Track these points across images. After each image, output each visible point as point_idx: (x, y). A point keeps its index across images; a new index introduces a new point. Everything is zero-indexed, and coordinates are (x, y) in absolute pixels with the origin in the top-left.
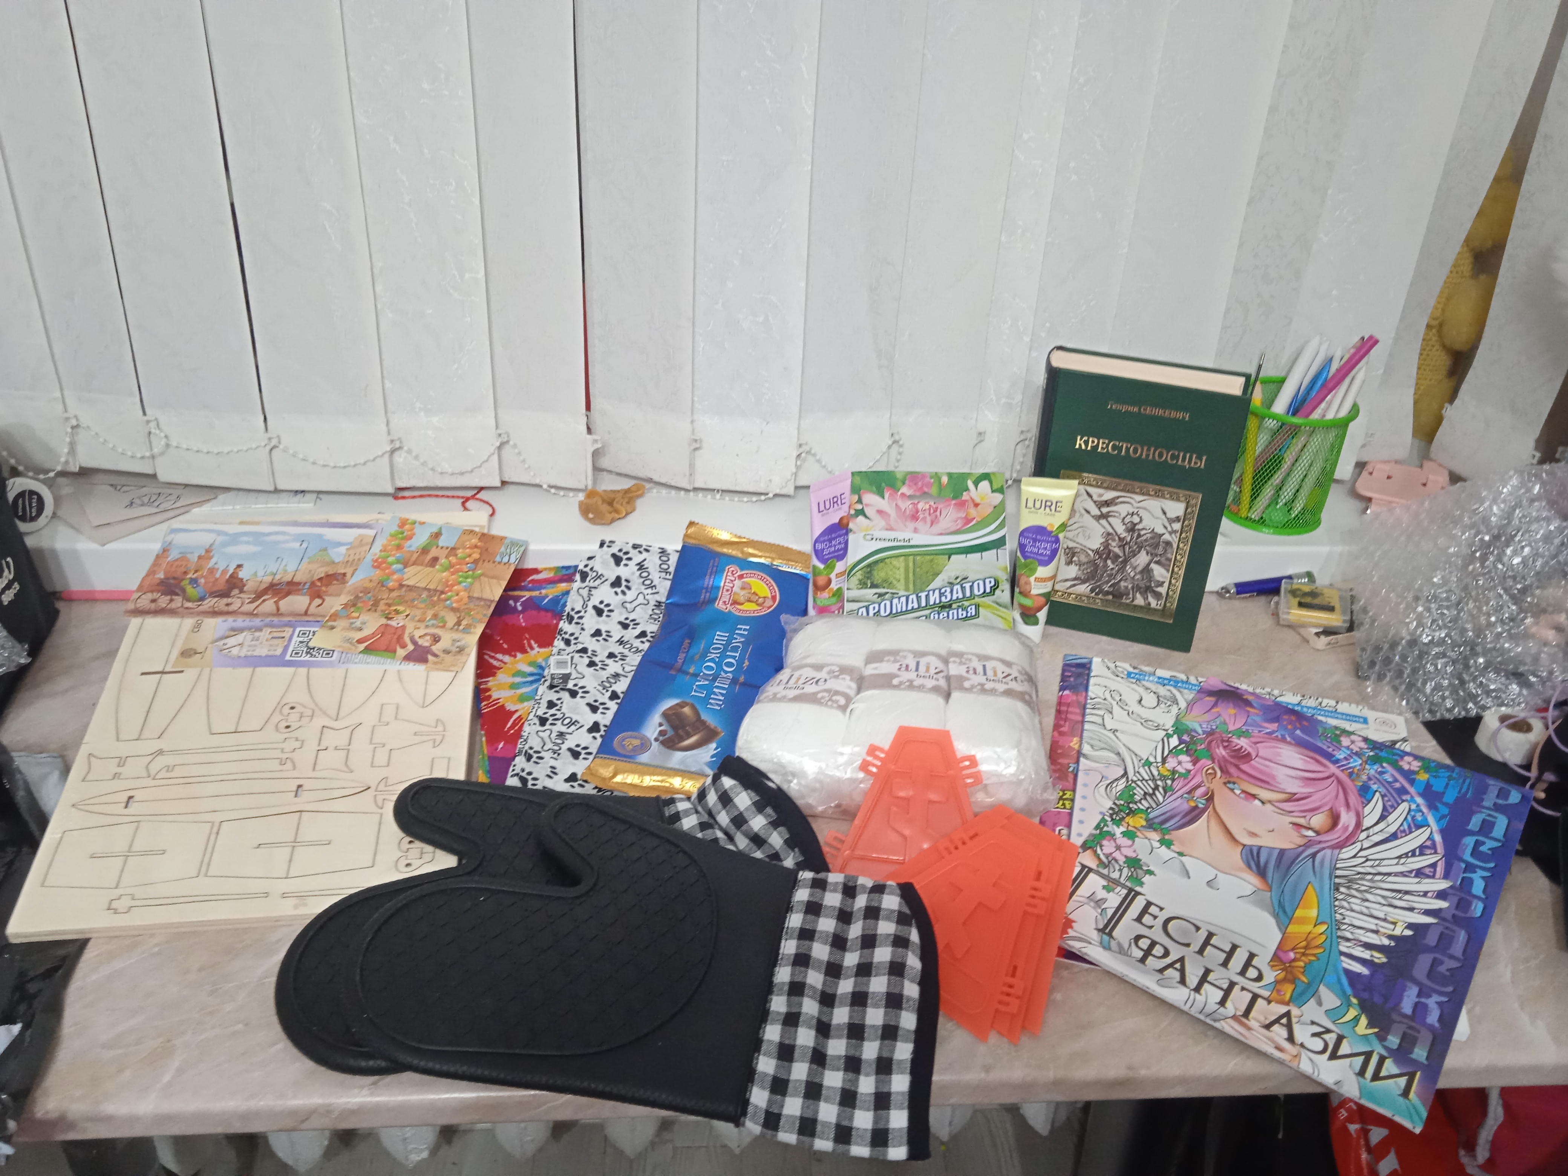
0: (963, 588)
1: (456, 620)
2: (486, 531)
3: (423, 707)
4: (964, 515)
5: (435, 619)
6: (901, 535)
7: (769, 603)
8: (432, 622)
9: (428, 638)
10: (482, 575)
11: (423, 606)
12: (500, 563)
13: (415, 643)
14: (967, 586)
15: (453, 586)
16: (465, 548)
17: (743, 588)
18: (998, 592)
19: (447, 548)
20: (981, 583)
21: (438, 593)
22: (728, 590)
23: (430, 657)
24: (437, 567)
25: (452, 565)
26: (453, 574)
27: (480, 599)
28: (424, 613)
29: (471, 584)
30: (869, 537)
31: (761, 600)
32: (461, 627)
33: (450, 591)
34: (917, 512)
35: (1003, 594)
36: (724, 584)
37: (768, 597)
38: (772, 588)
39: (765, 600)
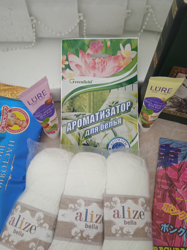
0: (116, 108)
4: (117, 65)
6: (87, 79)
7: (25, 124)
14: (118, 107)
18: (132, 109)
20: (124, 104)
22: (5, 119)
30: (72, 81)
31: (21, 123)
34: (95, 64)
35: (135, 111)
36: (3, 116)
37: (25, 121)
38: (26, 115)
39: (23, 123)
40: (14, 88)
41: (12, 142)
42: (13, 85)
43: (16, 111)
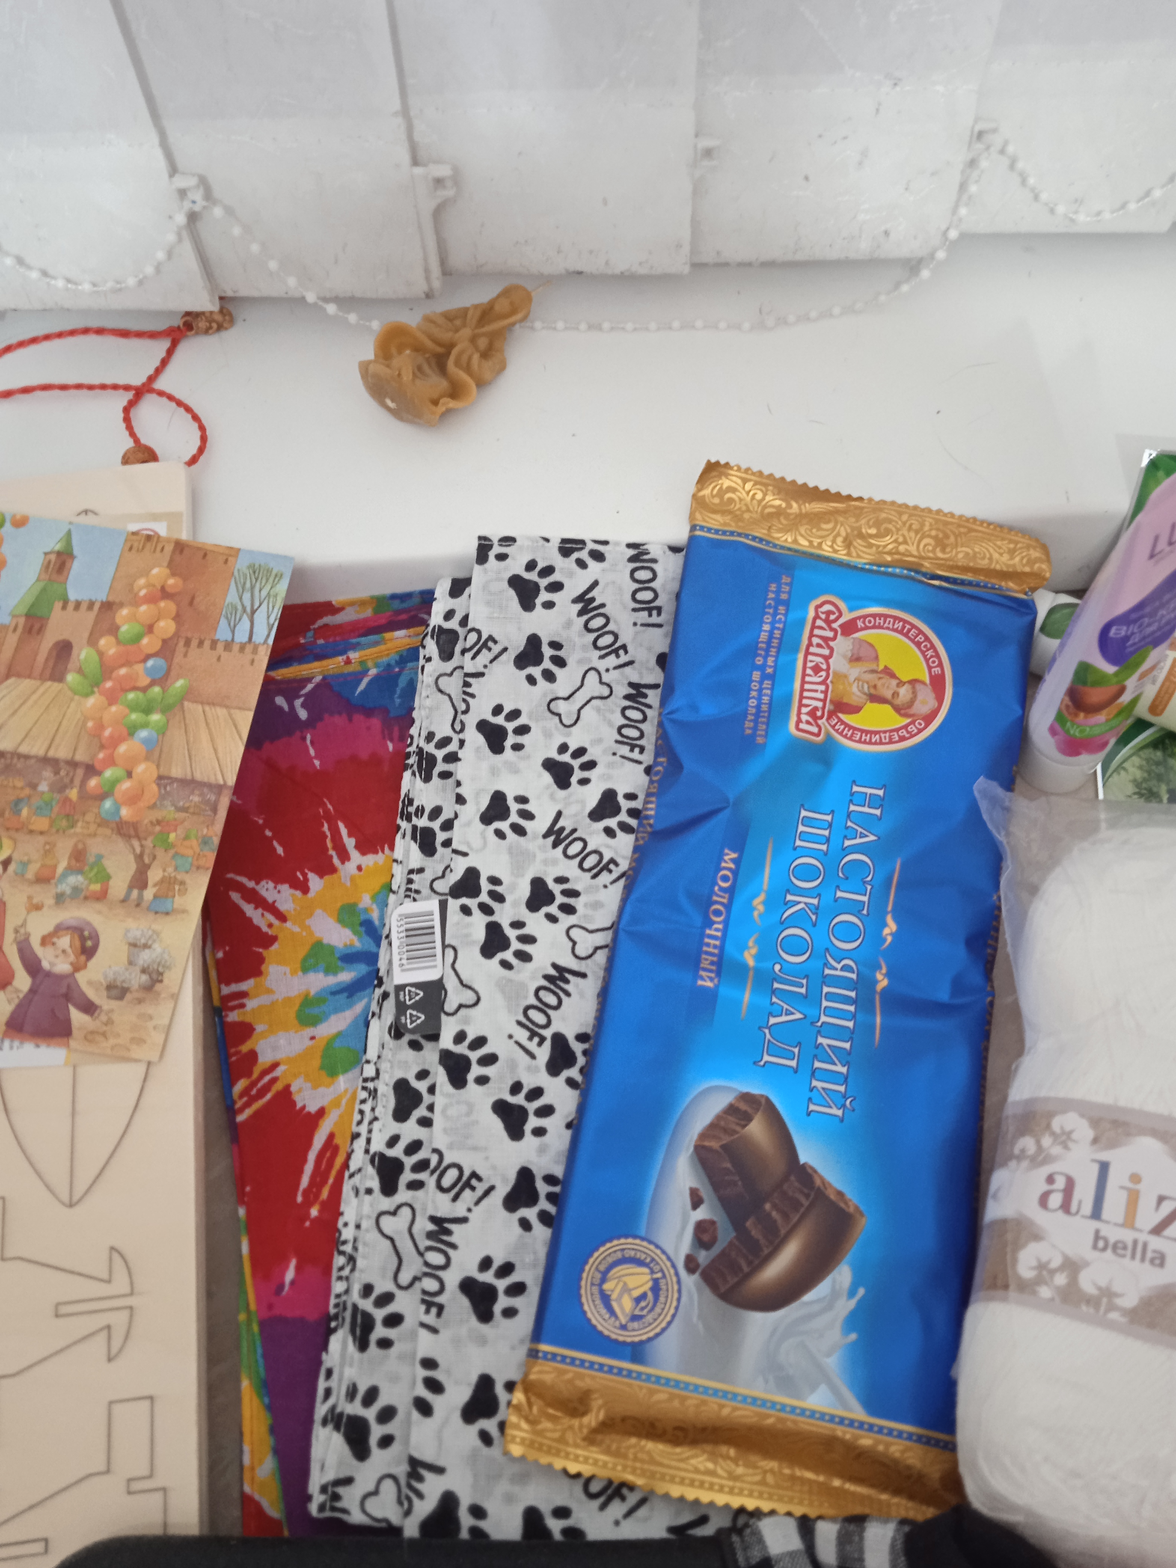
1: (133, 867)
2: (184, 536)
3: (71, 1205)
5: (80, 871)
7: (925, 701)
8: (74, 880)
9: (64, 942)
10: (189, 694)
11: (41, 823)
12: (228, 646)
13: (33, 966)
15: (115, 741)
16: (136, 602)
17: (855, 659)
19: (91, 605)
21: (80, 772)
22: (817, 669)
23: (76, 1016)
24: (70, 677)
25: (107, 670)
26: (112, 698)
27: (190, 784)
28: (49, 851)
29: (163, 731)
31: (904, 693)
32: (149, 894)
33: (111, 762)
36: (807, 653)
37: (923, 683)
38: (930, 653)
39: (914, 693)
40: (862, 508)
41: (869, 791)
42: (855, 495)
43: (880, 627)
